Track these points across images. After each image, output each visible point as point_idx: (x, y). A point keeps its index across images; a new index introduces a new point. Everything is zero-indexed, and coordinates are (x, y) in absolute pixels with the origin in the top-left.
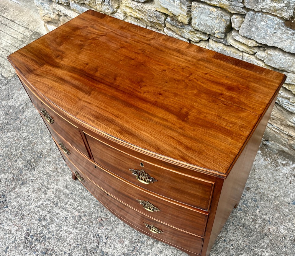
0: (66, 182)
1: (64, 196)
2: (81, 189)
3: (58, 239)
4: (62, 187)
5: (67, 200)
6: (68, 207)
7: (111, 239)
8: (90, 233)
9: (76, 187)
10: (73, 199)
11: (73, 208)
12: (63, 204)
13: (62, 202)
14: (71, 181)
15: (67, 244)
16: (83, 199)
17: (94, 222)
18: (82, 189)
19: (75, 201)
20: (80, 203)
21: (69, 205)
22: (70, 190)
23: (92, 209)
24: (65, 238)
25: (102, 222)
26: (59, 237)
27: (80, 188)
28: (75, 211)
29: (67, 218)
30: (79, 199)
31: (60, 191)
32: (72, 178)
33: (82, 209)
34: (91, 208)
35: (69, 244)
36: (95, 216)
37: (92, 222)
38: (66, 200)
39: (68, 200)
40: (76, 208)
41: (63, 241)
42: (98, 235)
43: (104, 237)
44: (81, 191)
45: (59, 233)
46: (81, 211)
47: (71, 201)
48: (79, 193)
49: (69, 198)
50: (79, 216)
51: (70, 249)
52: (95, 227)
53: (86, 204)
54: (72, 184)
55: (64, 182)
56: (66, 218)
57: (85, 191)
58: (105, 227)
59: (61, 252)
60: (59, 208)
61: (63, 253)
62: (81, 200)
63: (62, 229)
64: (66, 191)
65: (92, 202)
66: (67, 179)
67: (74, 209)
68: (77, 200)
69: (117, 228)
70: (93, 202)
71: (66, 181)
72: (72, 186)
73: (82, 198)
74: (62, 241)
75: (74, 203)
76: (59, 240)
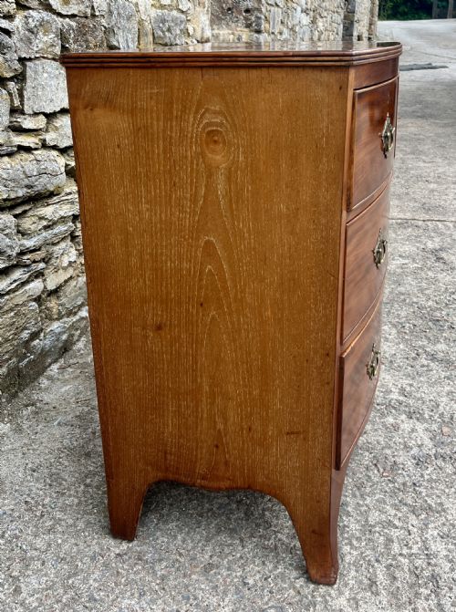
0: (359, 597)
1: (398, 574)
2: (351, 544)
4: (381, 598)
5: (403, 560)
6: (415, 547)
7: (405, 442)
8: (426, 477)
9: (353, 559)
10: (388, 547)
11: (410, 534)
12: (420, 562)
13: (416, 568)
14: (346, 585)
16: (371, 526)
17: (400, 480)
18: (346, 541)
19: (389, 541)
20: (384, 527)
21: (411, 548)
22: (371, 570)
23: (377, 496)
25: (388, 468)
27: (348, 548)
28: (411, 527)
29: (438, 534)
30: (377, 534)
31: (394, 595)
32: (335, 586)
34: (377, 501)
36: (387, 485)
37: (404, 484)
38: (405, 561)
39: (400, 558)
40: (402, 528)
42: (417, 464)
43: (412, 452)
44: (355, 542)
46: (400, 515)
47: (396, 548)
48: (363, 544)
49: (394, 559)
50: (414, 513)
52: (408, 475)
54: (353, 573)
55: (361, 603)
56: (442, 537)
58: (393, 459)
60: (436, 565)
62: (377, 529)
64: (381, 577)
65: (362, 506)
66: (348, 600)
67: (409, 531)
68: (382, 538)
69: (378, 443)
70: (361, 503)
71: (354, 599)
72: (357, 571)
73: (370, 531)
75: (396, 541)
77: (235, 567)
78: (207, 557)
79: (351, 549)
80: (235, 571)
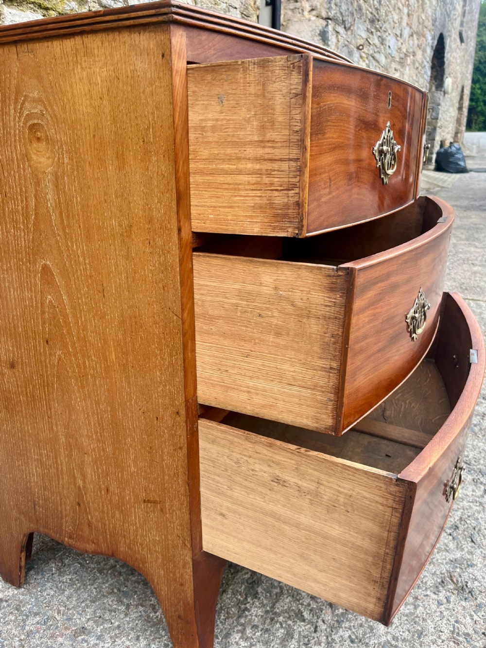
2: (243, 632)
3: (419, 637)
10: (284, 643)
15: (416, 608)
16: (275, 613)
18: (240, 628)
19: (289, 635)
20: (289, 618)
24: (407, 620)
26: (414, 635)
27: (237, 636)
28: (320, 623)
29: (350, 637)
30: (278, 625)
33: (309, 605)
35: (415, 601)
40: (310, 622)
41: (417, 619)
44: (248, 631)
45: (404, 640)
48: (258, 634)
51: (425, 596)
53: (287, 600)
56: (352, 641)
57: (247, 616)
59: (445, 613)
61: (444, 609)
62: (281, 619)
63: (389, 637)
67: (316, 627)
68: (282, 631)
73: (272, 619)
74: (419, 625)
75: (296, 636)
76: (420, 634)
77: (107, 637)
78: (84, 619)
79: (241, 638)
80: (104, 642)
